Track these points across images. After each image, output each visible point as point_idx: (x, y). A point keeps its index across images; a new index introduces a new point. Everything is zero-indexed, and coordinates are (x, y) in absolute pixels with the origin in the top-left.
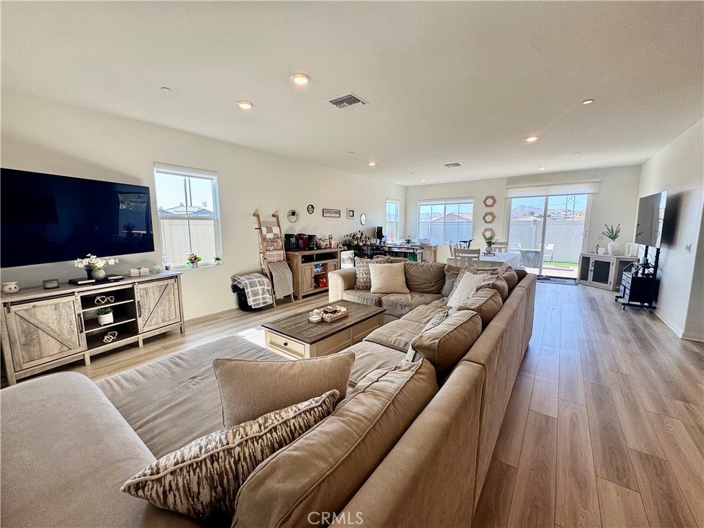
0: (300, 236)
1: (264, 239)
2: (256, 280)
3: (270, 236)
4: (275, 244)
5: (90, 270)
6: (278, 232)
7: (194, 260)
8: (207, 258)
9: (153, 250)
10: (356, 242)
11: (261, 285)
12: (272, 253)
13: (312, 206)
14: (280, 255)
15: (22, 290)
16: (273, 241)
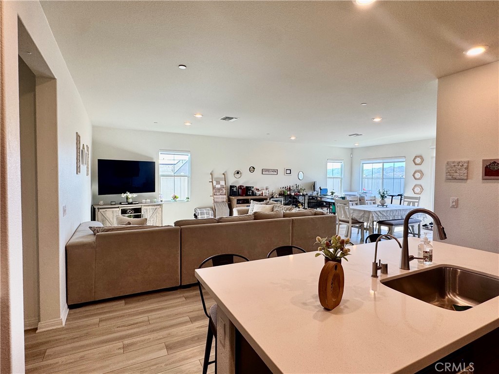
0: (240, 187)
1: (214, 188)
2: (205, 211)
3: (218, 186)
4: (221, 191)
5: (127, 198)
6: (224, 184)
7: (175, 197)
8: (182, 197)
9: (154, 192)
10: (289, 193)
11: (207, 214)
12: (218, 196)
13: (253, 168)
14: (224, 198)
15: (104, 205)
16: (219, 189)
